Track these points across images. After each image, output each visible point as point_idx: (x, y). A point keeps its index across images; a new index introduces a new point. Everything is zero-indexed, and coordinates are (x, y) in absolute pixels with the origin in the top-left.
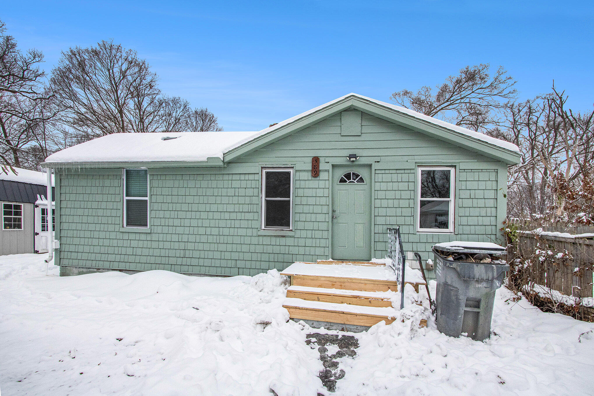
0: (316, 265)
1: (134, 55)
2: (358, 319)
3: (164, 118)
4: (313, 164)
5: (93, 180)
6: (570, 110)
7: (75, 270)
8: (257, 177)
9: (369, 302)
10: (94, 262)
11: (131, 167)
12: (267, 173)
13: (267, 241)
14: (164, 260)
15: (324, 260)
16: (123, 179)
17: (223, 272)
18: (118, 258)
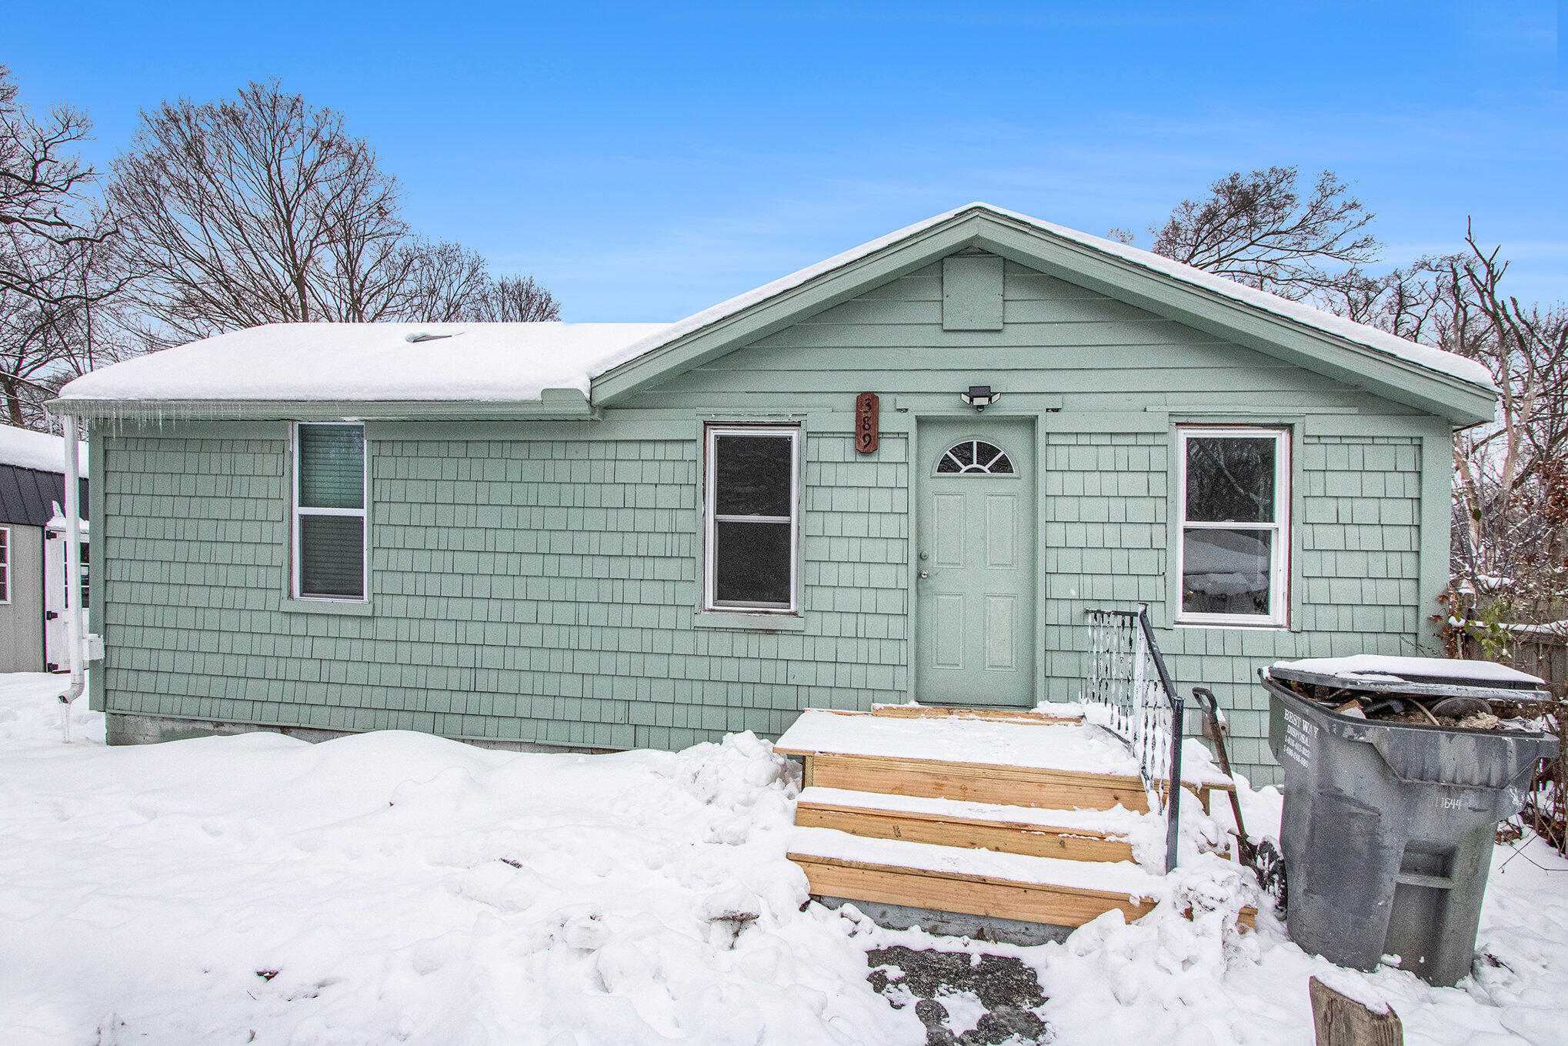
0: (870, 719)
1: (336, 124)
2: (1032, 902)
3: (416, 301)
4: (857, 411)
5: (202, 455)
6: (1514, 300)
7: (152, 727)
8: (690, 451)
9: (1061, 844)
10: (206, 703)
11: (316, 419)
12: (721, 441)
13: (720, 644)
14: (412, 699)
15: (894, 706)
16: (292, 454)
17: (589, 738)
18: (275, 691)
